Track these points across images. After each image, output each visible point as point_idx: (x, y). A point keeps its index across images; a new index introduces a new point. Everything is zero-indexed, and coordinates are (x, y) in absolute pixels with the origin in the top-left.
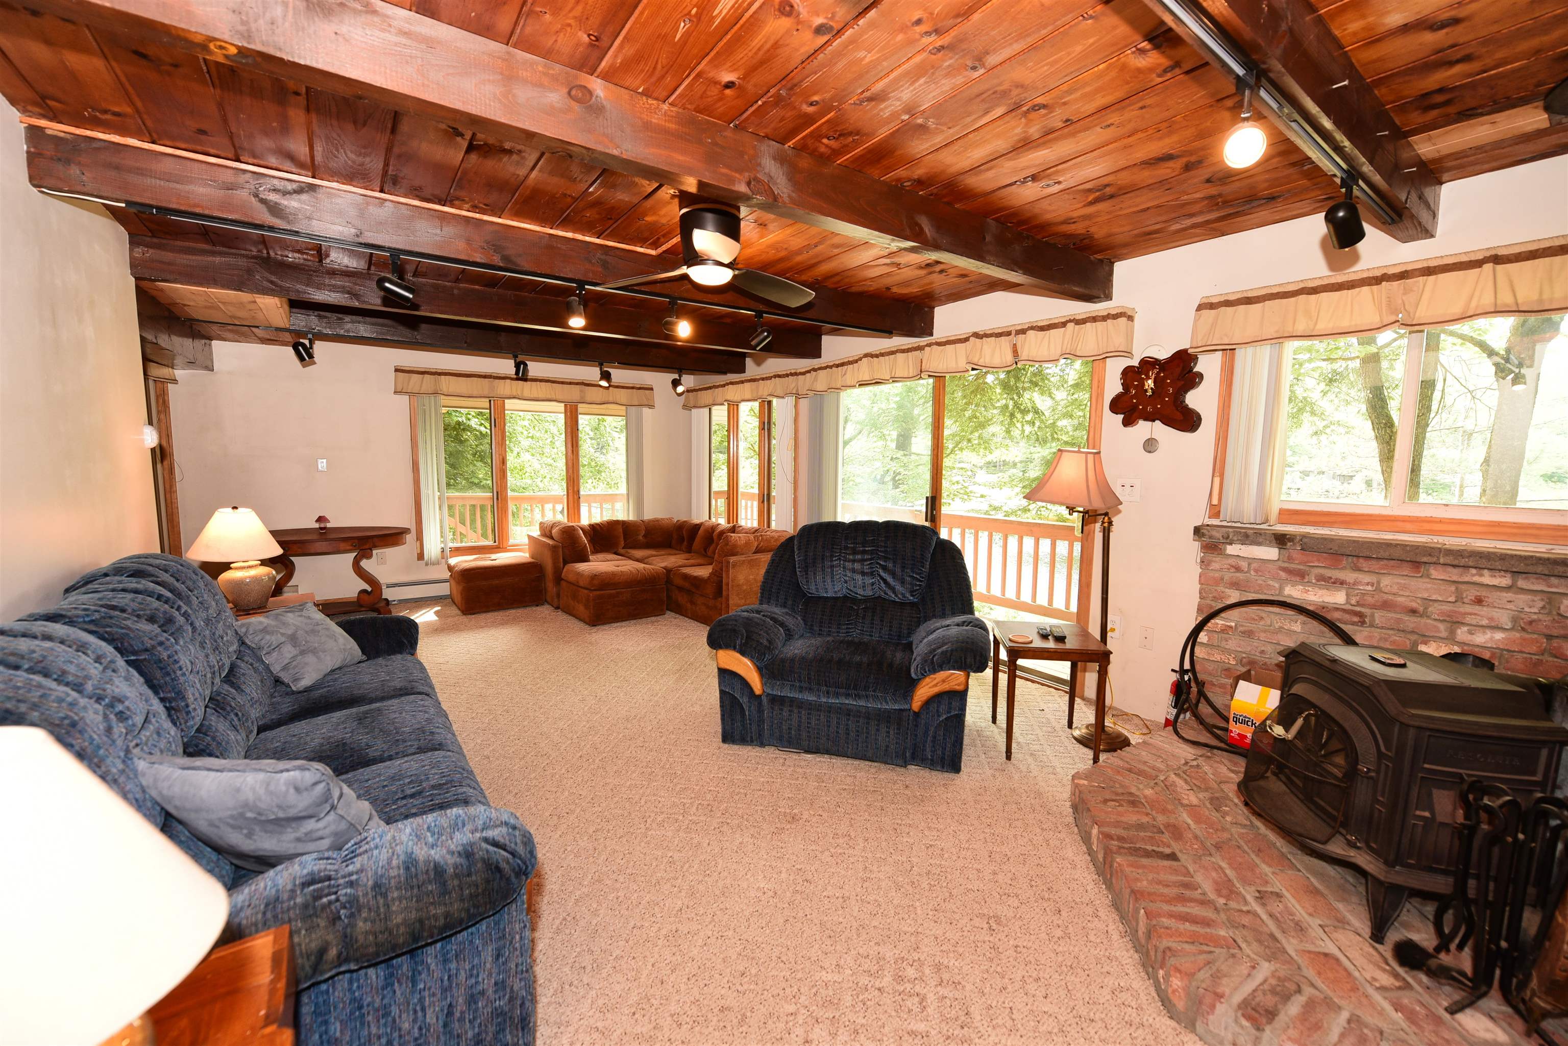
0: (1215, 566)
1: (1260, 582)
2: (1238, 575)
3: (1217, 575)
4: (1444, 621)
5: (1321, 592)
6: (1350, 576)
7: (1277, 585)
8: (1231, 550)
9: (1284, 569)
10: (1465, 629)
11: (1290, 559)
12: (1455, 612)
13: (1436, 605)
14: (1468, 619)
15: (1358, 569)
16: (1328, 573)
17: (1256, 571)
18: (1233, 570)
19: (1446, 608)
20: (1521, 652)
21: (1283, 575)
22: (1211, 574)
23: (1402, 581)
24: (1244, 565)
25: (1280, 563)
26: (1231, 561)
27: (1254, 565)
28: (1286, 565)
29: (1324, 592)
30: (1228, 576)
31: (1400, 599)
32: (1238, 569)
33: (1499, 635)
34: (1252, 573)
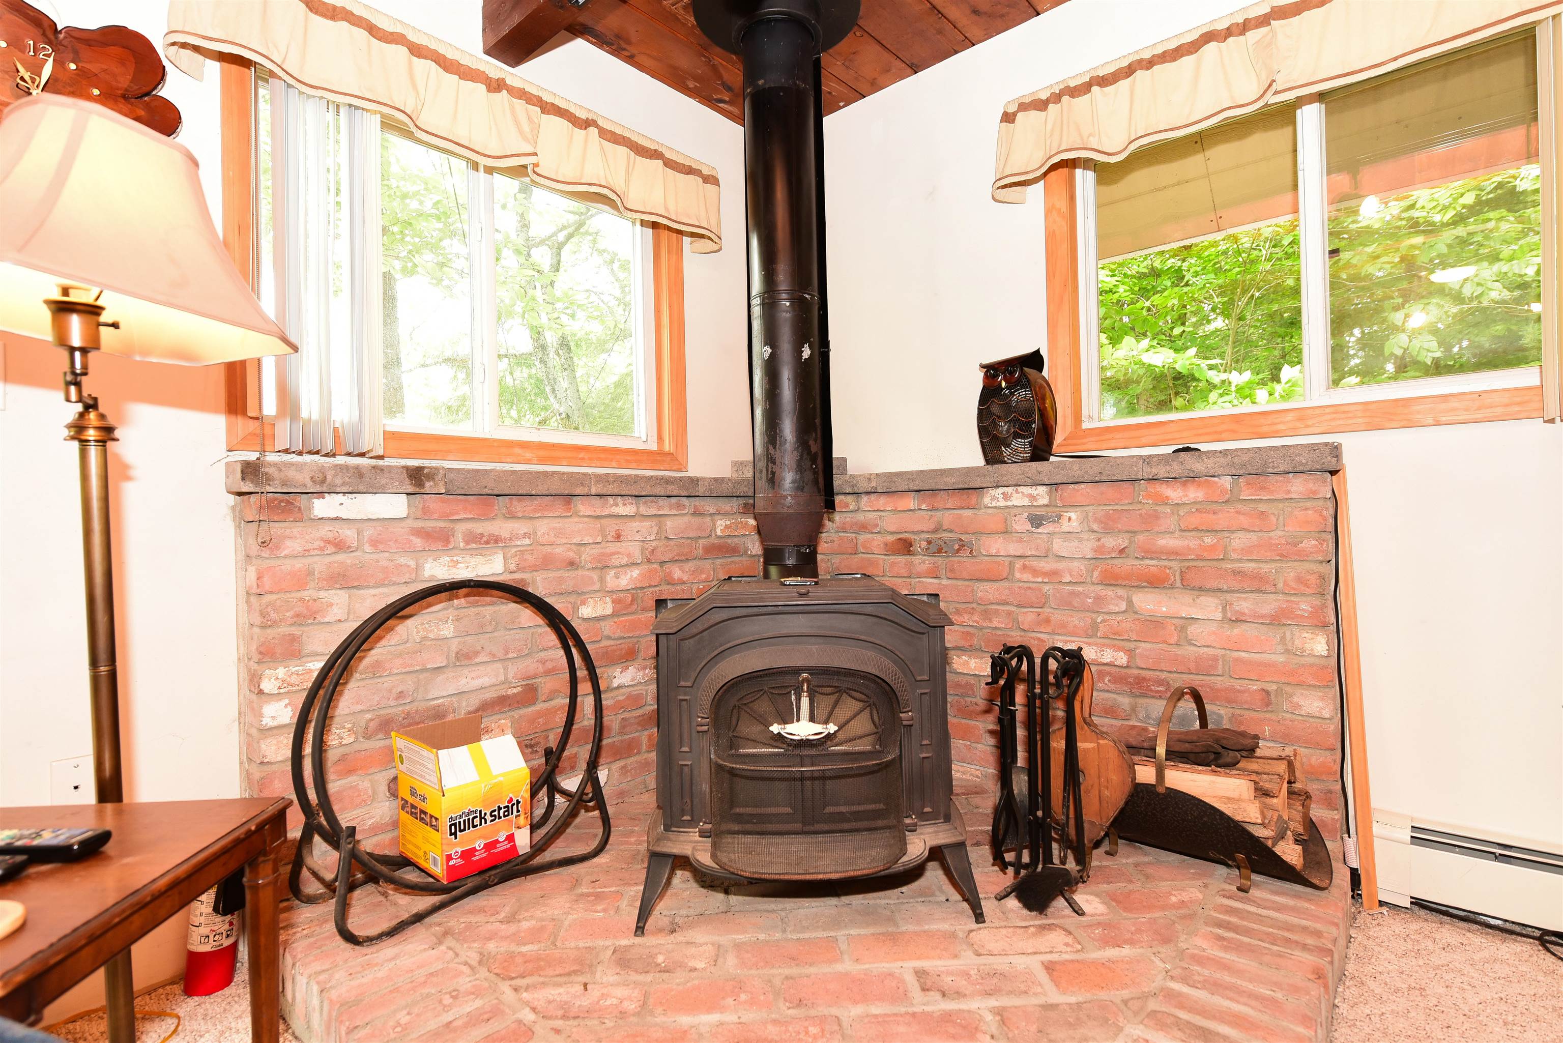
0: (293, 546)
1: (384, 563)
2: (341, 557)
3: (299, 564)
4: (596, 568)
5: (474, 561)
6: (501, 527)
7: (412, 563)
8: (323, 507)
9: (418, 532)
10: (612, 573)
11: (426, 513)
12: (603, 554)
13: (588, 549)
14: (615, 561)
15: (512, 516)
16: (480, 528)
17: (374, 543)
18: (330, 549)
19: (596, 550)
20: (650, 586)
21: (418, 542)
22: (288, 566)
23: (556, 524)
24: (349, 534)
25: (411, 523)
26: (326, 531)
27: (369, 532)
28: (419, 524)
29: (478, 559)
30: (320, 564)
31: (558, 550)
32: (340, 546)
33: (636, 573)
34: (368, 548)
